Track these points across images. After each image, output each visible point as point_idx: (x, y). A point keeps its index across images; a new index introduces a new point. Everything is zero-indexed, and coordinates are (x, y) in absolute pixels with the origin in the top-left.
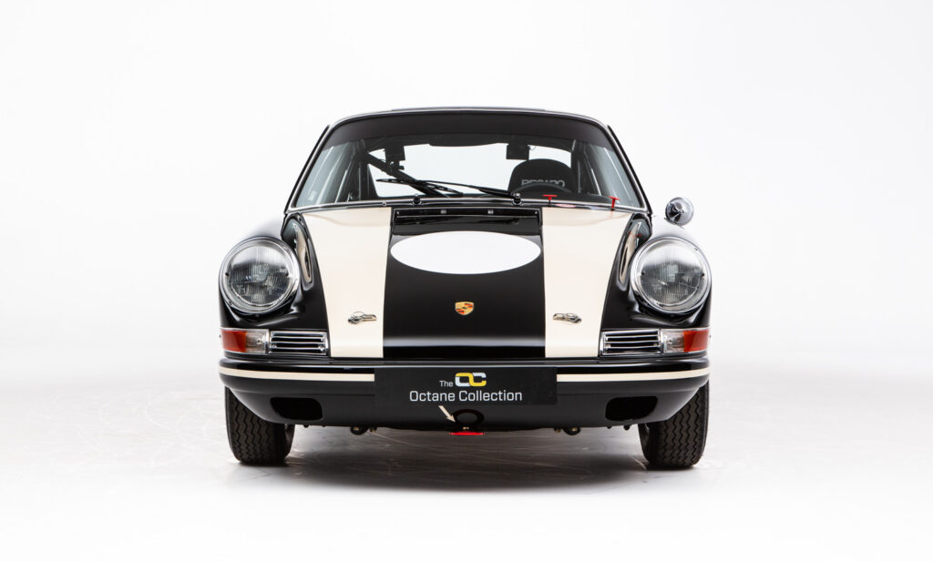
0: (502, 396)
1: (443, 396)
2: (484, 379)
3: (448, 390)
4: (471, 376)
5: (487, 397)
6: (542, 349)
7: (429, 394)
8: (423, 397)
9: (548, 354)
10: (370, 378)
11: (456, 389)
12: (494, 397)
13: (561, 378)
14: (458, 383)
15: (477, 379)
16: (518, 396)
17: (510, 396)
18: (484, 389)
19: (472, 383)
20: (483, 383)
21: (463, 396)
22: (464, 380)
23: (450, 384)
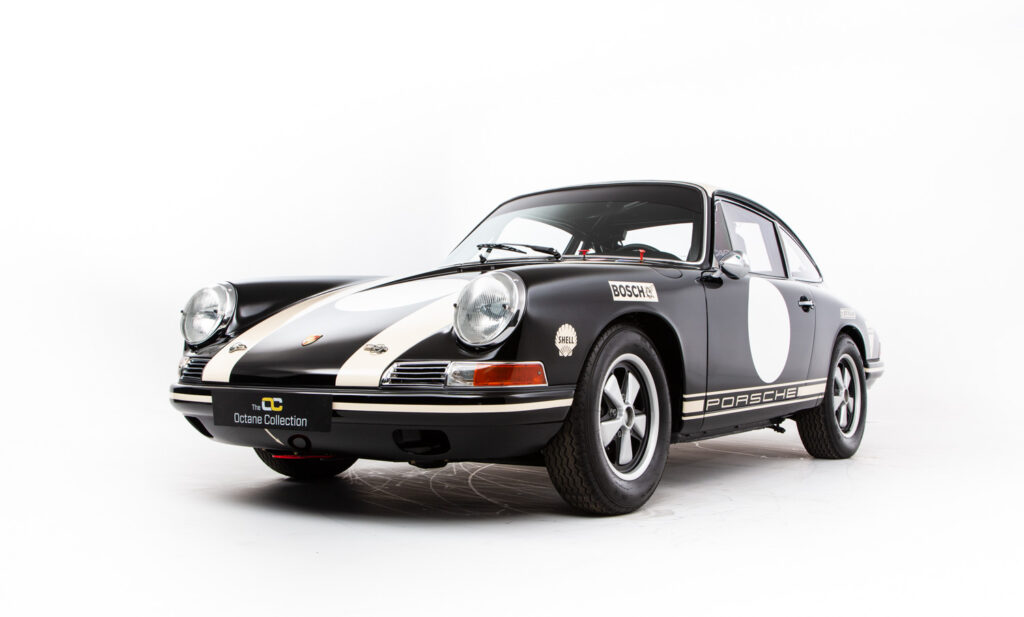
0: (293, 421)
1: (254, 419)
2: (281, 404)
3: (257, 413)
4: (272, 400)
5: (281, 421)
6: (333, 378)
7: (246, 416)
8: (243, 419)
9: (339, 382)
10: (208, 399)
11: (262, 413)
12: (288, 422)
13: (338, 406)
14: (265, 409)
15: (277, 404)
16: (304, 421)
17: (299, 422)
18: (281, 414)
19: (273, 408)
20: (280, 409)
21: (268, 420)
22: (268, 404)
23: (259, 408)
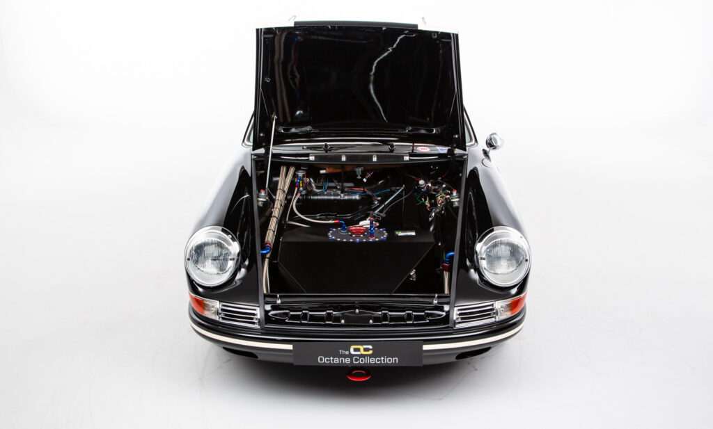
0: (384, 361)
1: (342, 360)
2: (371, 349)
3: (345, 356)
4: (362, 348)
5: (372, 361)
7: (331, 358)
8: (327, 360)
10: (290, 347)
11: (351, 356)
12: (378, 361)
13: (426, 347)
14: (352, 352)
15: (366, 350)
16: (395, 360)
17: (390, 360)
18: (371, 356)
19: (362, 352)
20: (371, 352)
21: (356, 360)
22: (358, 350)
23: (347, 353)
